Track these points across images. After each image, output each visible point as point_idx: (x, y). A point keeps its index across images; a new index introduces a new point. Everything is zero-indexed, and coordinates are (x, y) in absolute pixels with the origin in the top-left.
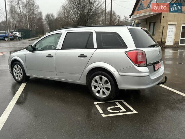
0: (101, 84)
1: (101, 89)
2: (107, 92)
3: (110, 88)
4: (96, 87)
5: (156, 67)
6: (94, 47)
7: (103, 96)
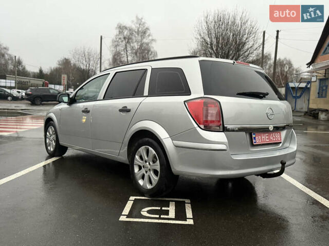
0: (147, 163)
1: (146, 172)
2: (155, 179)
3: (159, 170)
4: (140, 168)
5: (259, 139)
6: (145, 95)
7: (149, 187)
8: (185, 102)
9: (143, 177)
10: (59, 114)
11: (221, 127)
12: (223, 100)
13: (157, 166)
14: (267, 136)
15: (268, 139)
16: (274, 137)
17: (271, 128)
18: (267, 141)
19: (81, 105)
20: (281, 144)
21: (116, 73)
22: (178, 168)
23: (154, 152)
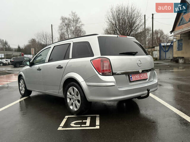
0: (74, 96)
1: (74, 101)
2: (78, 105)
3: (80, 100)
4: (70, 99)
5: (134, 78)
6: (70, 58)
7: (76, 109)
8: (91, 60)
9: (72, 105)
10: (26, 72)
11: (111, 73)
12: (111, 58)
13: (79, 98)
14: (139, 76)
15: (139, 77)
16: (143, 76)
17: (140, 71)
18: (139, 79)
19: (37, 66)
20: (148, 80)
21: (55, 46)
22: (91, 98)
23: (77, 90)
